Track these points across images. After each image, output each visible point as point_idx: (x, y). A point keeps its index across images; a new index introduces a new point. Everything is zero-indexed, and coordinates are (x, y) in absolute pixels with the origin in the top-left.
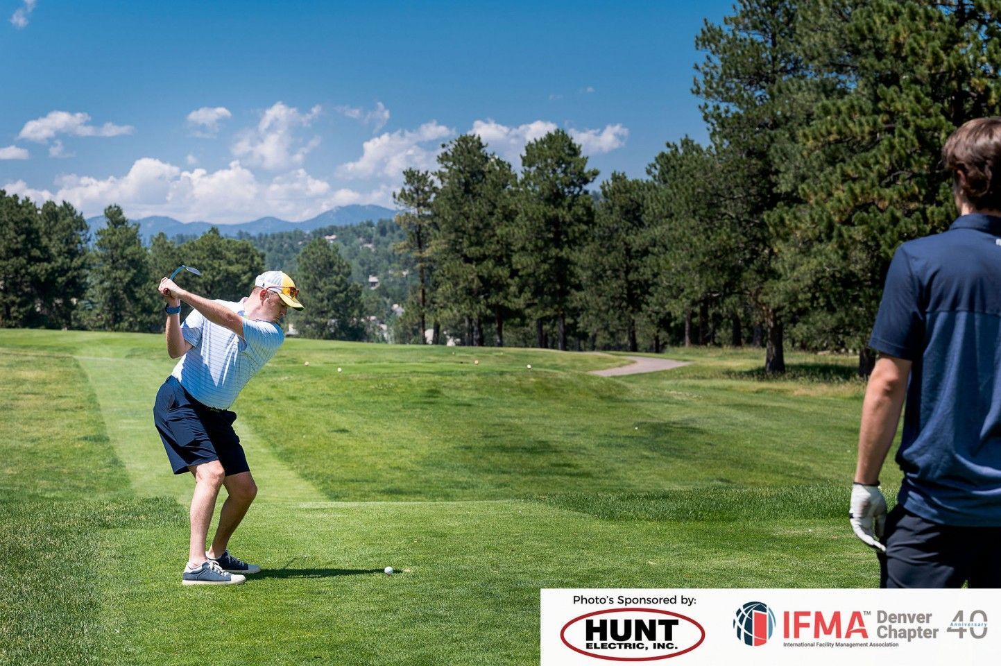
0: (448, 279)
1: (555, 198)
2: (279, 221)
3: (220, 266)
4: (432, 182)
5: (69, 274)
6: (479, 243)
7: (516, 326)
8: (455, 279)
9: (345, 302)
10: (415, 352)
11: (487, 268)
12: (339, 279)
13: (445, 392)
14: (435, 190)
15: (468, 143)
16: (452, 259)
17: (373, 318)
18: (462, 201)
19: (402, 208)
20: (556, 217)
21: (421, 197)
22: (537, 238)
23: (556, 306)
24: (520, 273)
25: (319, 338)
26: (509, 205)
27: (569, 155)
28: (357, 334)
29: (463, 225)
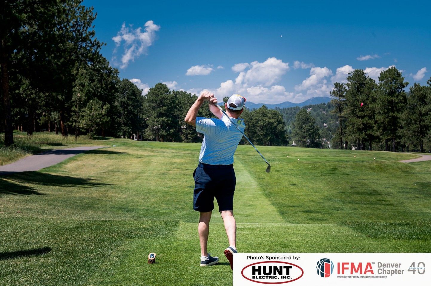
0: (351, 124)
1: (392, 93)
2: (290, 103)
3: (266, 119)
4: (345, 88)
6: (363, 111)
7: (377, 143)
8: (353, 124)
9: (313, 133)
10: (336, 152)
11: (366, 120)
12: (310, 124)
13: (339, 169)
14: (346, 90)
15: (358, 72)
16: (352, 117)
17: (325, 139)
18: (356, 95)
19: (333, 97)
20: (392, 100)
21: (341, 93)
22: (385, 109)
23: (392, 135)
24: (378, 122)
25: (303, 147)
26: (374, 96)
27: (397, 77)
28: (318, 145)
29: (357, 104)
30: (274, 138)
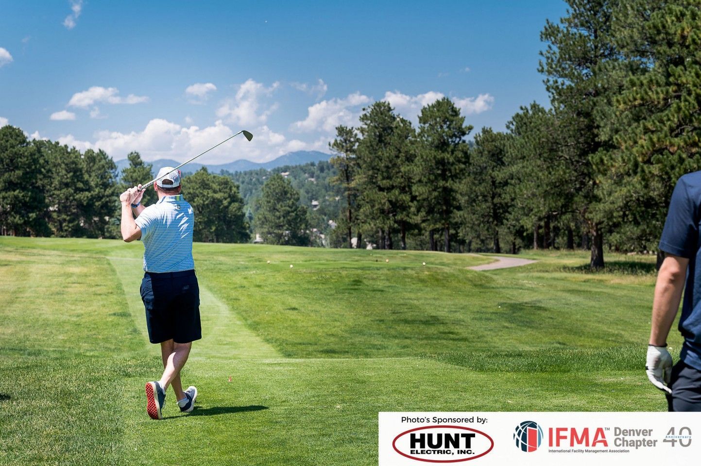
0: (367, 202)
1: (442, 145)
2: (249, 162)
3: (208, 194)
4: (356, 135)
5: (103, 200)
6: (389, 178)
7: (415, 235)
8: (372, 203)
9: (295, 219)
10: (344, 254)
11: (395, 194)
12: (291, 203)
13: (365, 281)
14: (358, 140)
15: (381, 107)
16: (370, 189)
17: (315, 230)
18: (377, 148)
19: (335, 153)
20: (443, 159)
21: (348, 145)
22: (430, 174)
23: (443, 221)
24: (418, 198)
25: (277, 244)
26: (410, 151)
27: (452, 115)
28: (303, 241)
29: (378, 165)
30: (222, 229)
